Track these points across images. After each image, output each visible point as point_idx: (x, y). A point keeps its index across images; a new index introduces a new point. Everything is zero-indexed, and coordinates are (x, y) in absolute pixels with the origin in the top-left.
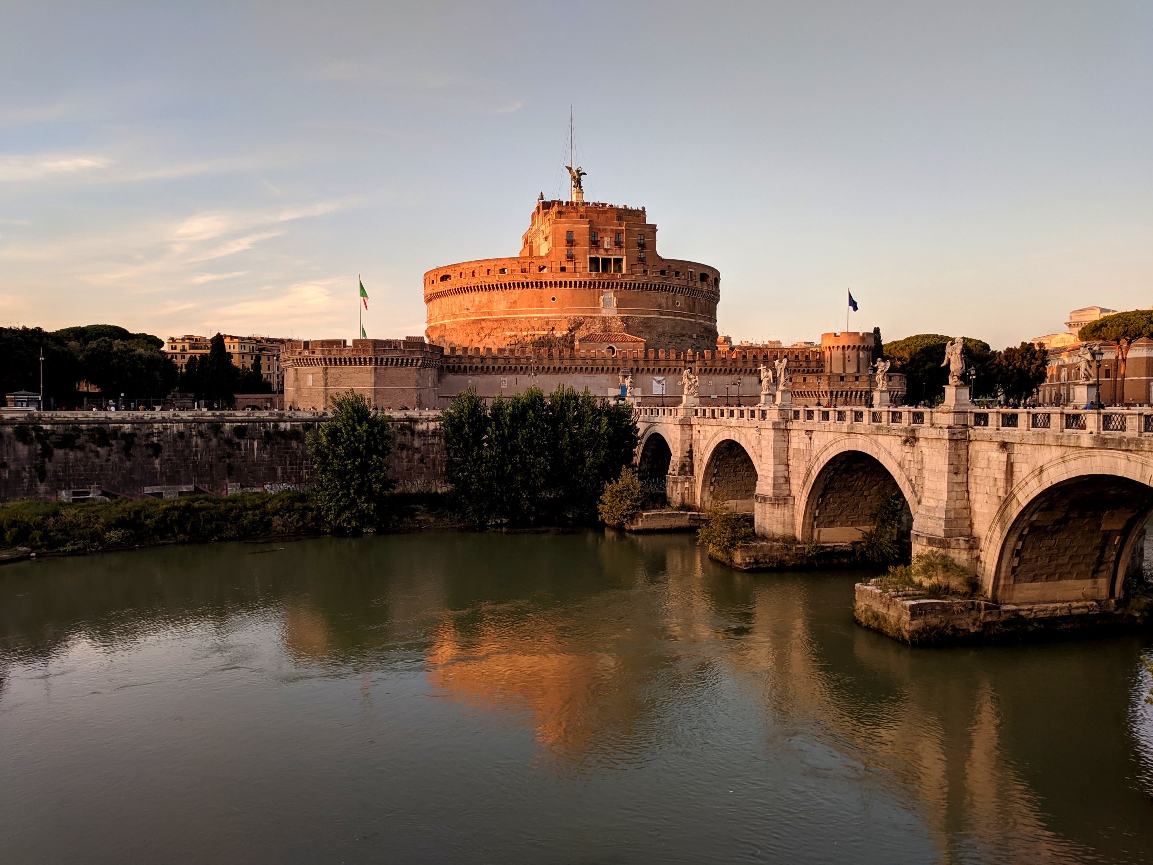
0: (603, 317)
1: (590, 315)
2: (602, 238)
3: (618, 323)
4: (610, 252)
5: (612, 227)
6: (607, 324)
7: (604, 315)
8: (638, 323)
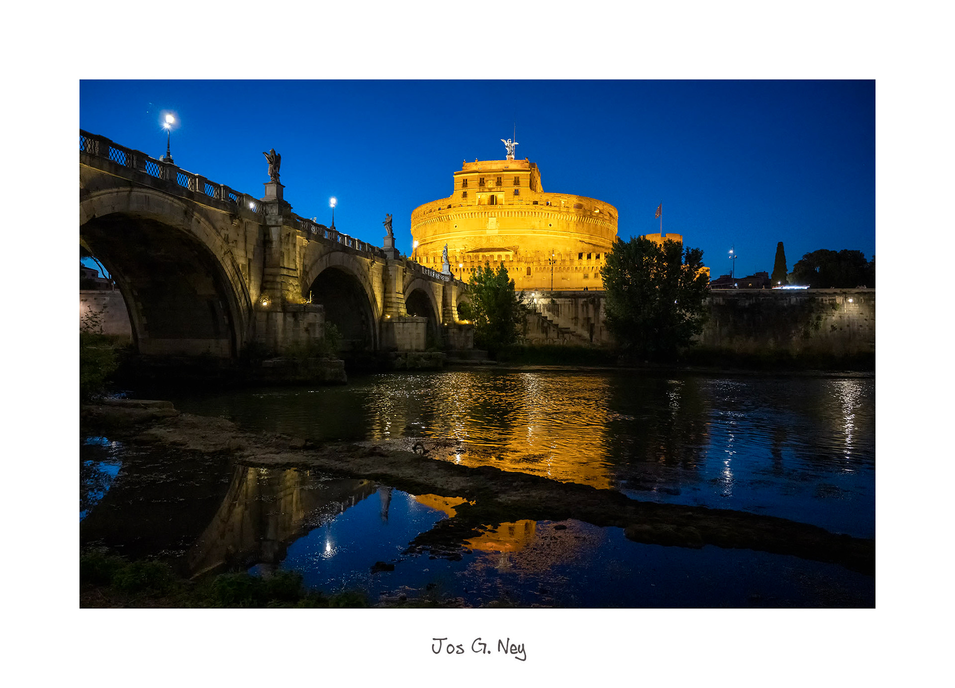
0: (488, 236)
1: (478, 235)
2: (487, 181)
3: (499, 240)
4: (493, 190)
5: (494, 173)
6: (491, 241)
8: (515, 240)
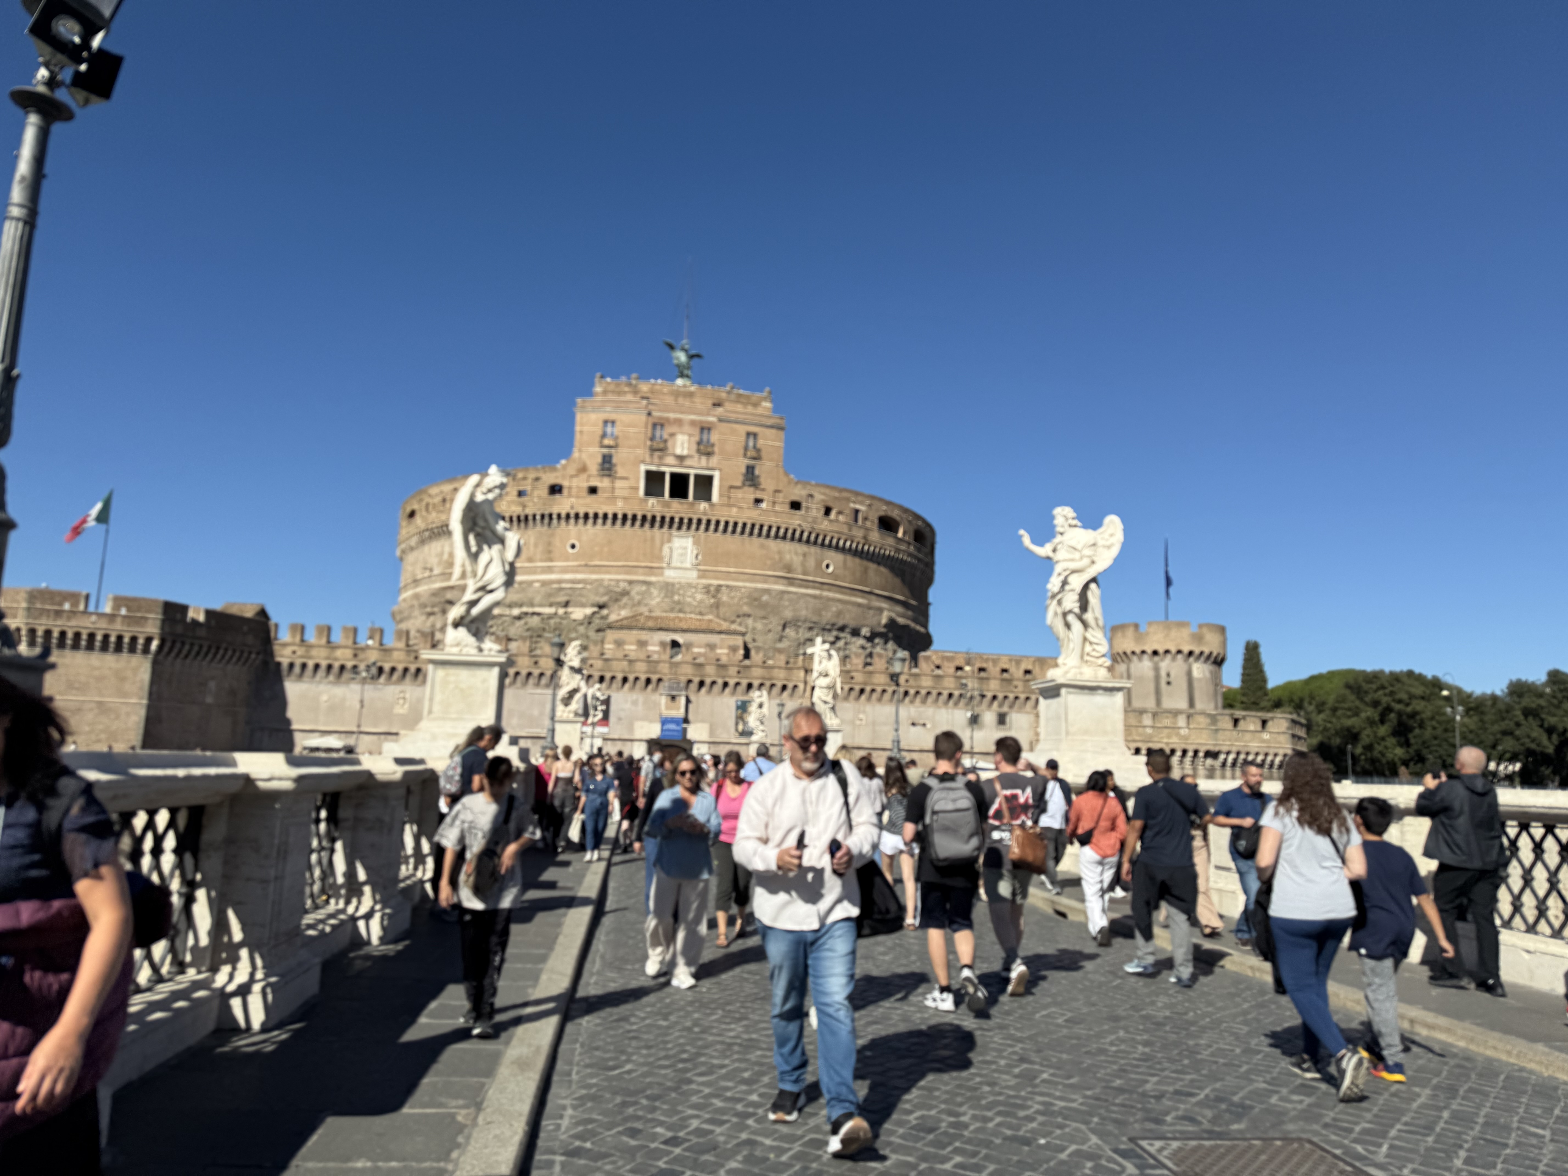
0: (667, 584)
1: (642, 578)
2: (672, 435)
3: (699, 597)
4: (688, 462)
5: (693, 417)
6: (677, 597)
7: (670, 580)
8: (741, 599)
